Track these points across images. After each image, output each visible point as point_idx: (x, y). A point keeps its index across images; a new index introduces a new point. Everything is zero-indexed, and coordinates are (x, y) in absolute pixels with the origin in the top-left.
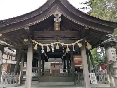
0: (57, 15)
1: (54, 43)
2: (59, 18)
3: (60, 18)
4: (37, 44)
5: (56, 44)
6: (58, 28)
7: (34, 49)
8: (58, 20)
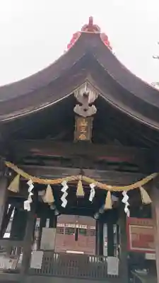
0: (86, 96)
1: (73, 178)
2: (90, 105)
3: (93, 106)
4: (18, 176)
5: (78, 181)
6: (86, 134)
7: (9, 189)
8: (85, 110)
